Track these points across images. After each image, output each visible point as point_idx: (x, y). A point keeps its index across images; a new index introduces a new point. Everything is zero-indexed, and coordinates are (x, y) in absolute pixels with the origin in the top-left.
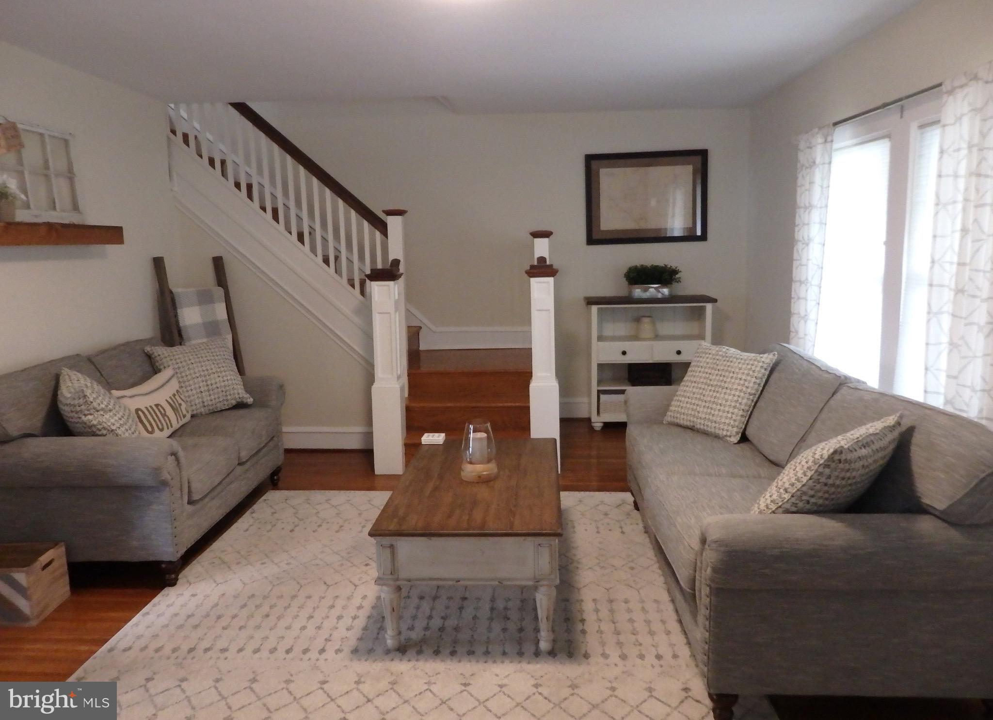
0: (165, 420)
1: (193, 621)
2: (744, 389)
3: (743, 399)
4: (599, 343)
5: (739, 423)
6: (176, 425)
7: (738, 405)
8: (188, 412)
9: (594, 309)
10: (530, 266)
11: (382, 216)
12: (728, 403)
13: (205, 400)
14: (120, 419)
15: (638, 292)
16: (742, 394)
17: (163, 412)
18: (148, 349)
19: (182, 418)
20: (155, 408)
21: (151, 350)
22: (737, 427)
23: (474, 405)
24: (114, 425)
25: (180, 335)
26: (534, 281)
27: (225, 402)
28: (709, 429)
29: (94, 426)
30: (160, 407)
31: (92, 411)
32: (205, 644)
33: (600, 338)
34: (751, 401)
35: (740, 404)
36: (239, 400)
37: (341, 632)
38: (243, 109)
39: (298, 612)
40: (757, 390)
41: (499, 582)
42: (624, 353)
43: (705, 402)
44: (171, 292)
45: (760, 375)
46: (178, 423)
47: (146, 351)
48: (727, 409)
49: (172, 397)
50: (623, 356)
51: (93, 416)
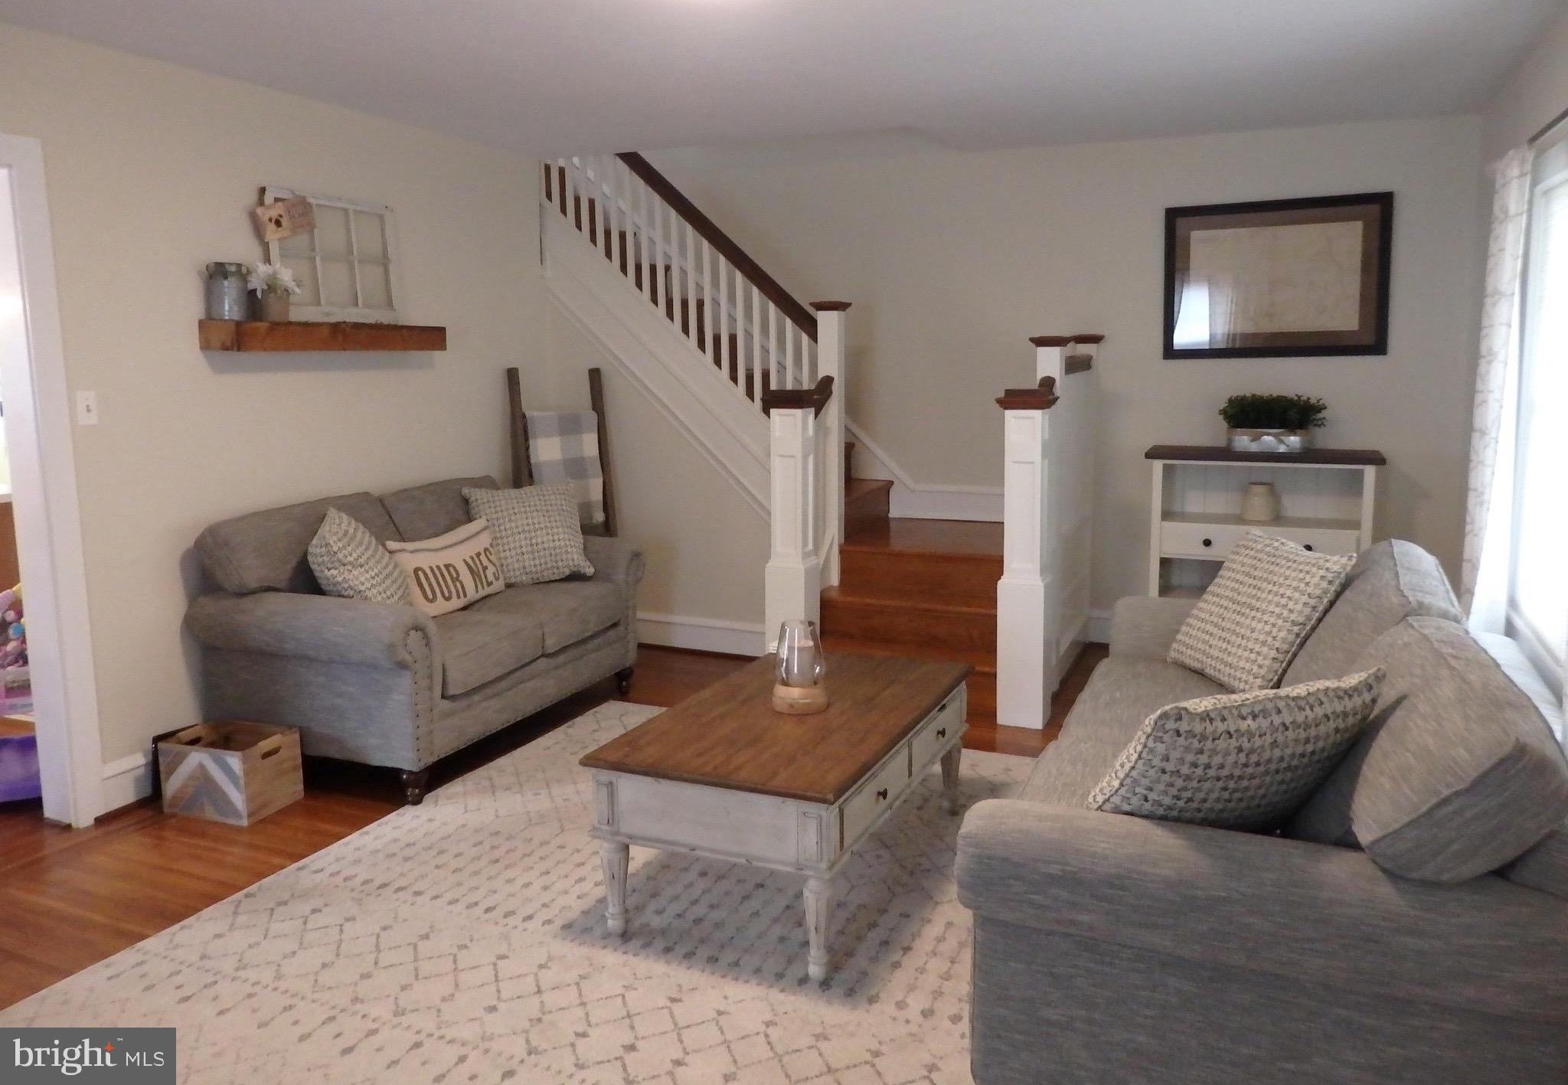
0: (455, 586)
1: (409, 852)
2: (1286, 613)
3: (1279, 630)
4: (1165, 523)
5: (1269, 671)
6: (472, 594)
7: (1270, 639)
8: (497, 579)
9: (1158, 465)
10: (1006, 390)
11: (811, 311)
12: (1254, 635)
13: (527, 564)
14: (373, 578)
15: (1243, 441)
16: (1280, 622)
17: (455, 575)
18: (466, 491)
19: (485, 586)
20: (443, 568)
21: (469, 493)
22: (1263, 677)
23: (926, 606)
24: (363, 584)
25: (531, 475)
26: (1010, 414)
27: (555, 571)
28: (1221, 677)
29: (339, 583)
30: (451, 569)
31: (337, 564)
32: (402, 883)
33: (1167, 515)
34: (1294, 636)
35: (1274, 638)
36: (575, 569)
37: (571, 900)
38: (634, 161)
39: (536, 863)
40: (1309, 618)
41: (747, 860)
42: (1207, 543)
43: (1223, 630)
44: (524, 416)
45: (1318, 592)
46: (477, 592)
47: (463, 494)
48: (1250, 645)
49: (475, 558)
50: (1204, 547)
51: (337, 571)
